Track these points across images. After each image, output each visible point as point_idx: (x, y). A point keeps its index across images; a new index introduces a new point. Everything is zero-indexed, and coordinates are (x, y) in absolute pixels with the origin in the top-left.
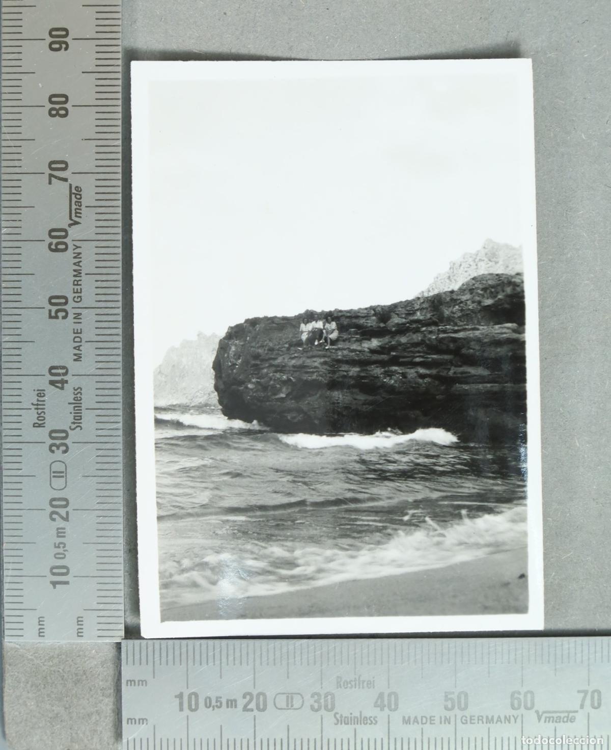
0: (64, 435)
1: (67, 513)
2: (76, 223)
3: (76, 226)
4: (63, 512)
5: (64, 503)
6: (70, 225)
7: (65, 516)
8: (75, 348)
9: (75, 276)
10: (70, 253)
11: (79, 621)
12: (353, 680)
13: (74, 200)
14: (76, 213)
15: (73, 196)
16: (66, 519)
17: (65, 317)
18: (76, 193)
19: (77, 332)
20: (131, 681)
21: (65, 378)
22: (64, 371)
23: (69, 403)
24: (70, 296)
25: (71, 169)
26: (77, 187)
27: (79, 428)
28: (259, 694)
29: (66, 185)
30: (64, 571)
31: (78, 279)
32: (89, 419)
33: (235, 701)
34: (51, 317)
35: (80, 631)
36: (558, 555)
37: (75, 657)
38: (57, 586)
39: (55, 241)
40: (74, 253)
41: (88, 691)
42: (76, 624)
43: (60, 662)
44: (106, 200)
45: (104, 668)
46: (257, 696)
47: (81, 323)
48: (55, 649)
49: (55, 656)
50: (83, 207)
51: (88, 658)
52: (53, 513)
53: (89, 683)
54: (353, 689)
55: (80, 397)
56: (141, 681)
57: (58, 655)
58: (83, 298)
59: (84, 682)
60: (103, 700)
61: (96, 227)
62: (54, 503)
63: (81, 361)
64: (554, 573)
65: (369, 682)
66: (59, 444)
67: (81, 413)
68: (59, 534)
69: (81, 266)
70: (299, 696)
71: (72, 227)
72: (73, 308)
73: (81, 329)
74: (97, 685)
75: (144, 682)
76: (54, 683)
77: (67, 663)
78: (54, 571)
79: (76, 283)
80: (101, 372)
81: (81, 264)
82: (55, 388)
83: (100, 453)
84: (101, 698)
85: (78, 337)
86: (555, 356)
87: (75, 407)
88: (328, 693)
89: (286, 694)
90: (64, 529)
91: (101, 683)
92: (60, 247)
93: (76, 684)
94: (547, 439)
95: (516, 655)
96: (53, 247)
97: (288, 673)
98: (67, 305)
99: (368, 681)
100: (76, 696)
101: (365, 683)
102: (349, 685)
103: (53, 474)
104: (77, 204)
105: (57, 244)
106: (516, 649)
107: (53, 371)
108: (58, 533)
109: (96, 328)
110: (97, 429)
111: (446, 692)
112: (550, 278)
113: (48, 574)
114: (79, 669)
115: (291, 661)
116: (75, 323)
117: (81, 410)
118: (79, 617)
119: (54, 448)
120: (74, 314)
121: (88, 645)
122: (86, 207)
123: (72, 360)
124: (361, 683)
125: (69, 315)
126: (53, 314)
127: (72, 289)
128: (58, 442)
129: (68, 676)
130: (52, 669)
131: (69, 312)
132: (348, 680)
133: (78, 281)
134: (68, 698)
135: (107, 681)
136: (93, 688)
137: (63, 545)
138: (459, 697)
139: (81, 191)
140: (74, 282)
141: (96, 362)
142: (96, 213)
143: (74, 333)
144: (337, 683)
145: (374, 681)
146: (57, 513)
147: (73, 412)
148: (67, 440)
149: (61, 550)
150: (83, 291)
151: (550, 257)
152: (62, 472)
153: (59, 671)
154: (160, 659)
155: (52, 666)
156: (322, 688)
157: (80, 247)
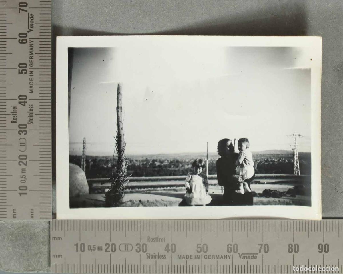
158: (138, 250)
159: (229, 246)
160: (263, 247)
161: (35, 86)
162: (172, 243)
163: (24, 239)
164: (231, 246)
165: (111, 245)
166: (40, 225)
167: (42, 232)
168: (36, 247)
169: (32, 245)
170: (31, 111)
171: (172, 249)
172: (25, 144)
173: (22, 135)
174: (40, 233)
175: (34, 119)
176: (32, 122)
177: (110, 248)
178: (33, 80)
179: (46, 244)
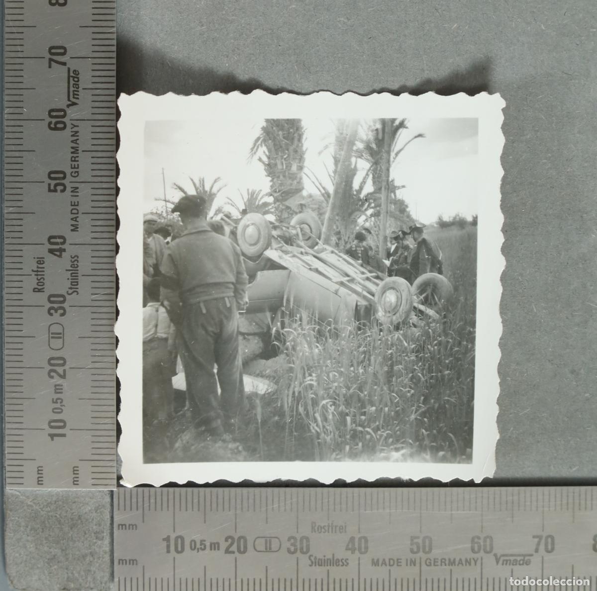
0: (62, 299)
1: (64, 371)
2: (74, 104)
3: (74, 106)
4: (60, 370)
5: (62, 362)
6: (68, 106)
7: (62, 373)
8: (72, 219)
9: (72, 153)
10: (68, 132)
11: (75, 470)
12: (327, 524)
13: (72, 82)
14: (74, 94)
15: (71, 79)
16: (63, 376)
17: (63, 191)
18: (74, 77)
19: (75, 205)
20: (122, 525)
21: (63, 247)
22: (62, 240)
23: (67, 270)
24: (68, 171)
25: (70, 53)
26: (75, 71)
27: (76, 293)
28: (240, 538)
29: (65, 69)
30: (62, 424)
31: (75, 155)
32: (84, 284)
33: (218, 544)
34: (50, 190)
35: (75, 479)
36: (516, 412)
37: (71, 503)
38: (55, 438)
39: (54, 120)
40: (72, 132)
41: (83, 534)
42: (72, 473)
43: (57, 508)
44: (102, 83)
45: (98, 513)
46: (238, 540)
47: (78, 196)
48: (53, 496)
49: (53, 502)
50: (80, 89)
51: (82, 505)
52: (51, 371)
53: (83, 528)
54: (327, 533)
55: (77, 265)
56: (132, 525)
57: (56, 502)
58: (79, 173)
59: (79, 526)
60: (96, 543)
61: (93, 108)
62: (52, 362)
63: (78, 231)
64: (512, 428)
65: (341, 528)
66: (58, 307)
67: (78, 279)
68: (57, 391)
69: (78, 144)
70: (277, 540)
71: (70, 107)
72: (70, 182)
73: (78, 202)
74: (91, 529)
75: (134, 526)
76: (51, 527)
77: (64, 508)
78: (52, 424)
79: (73, 159)
80: (95, 241)
81: (78, 142)
82: (53, 256)
83: (95, 316)
84: (95, 541)
85: (75, 209)
86: (515, 229)
87: (72, 274)
88: (303, 537)
89: (265, 537)
90: (62, 386)
91: (94, 527)
92: (59, 126)
93: (71, 528)
94: (506, 305)
95: (476, 502)
96: (52, 126)
97: (267, 518)
98: (66, 179)
99: (341, 526)
100: (72, 539)
101: (338, 528)
102: (323, 530)
103: (51, 335)
104: (75, 86)
105: (56, 123)
106: (476, 498)
107: (52, 240)
108: (56, 389)
109: (92, 201)
110: (92, 294)
111: (411, 537)
112: (511, 157)
113: (46, 427)
114: (75, 514)
115: (270, 507)
116: (72, 196)
117: (77, 276)
118: (74, 467)
119: (52, 311)
120: (72, 188)
121: (83, 492)
122: (83, 89)
123: (70, 230)
124: (334, 528)
125: (67, 189)
126: (52, 188)
127: (70, 165)
128: (56, 306)
129: (65, 521)
130: (50, 514)
131: (67, 185)
132: (322, 525)
133: (75, 158)
134: (64, 541)
135: (100, 525)
136: (87, 532)
137: (60, 401)
138: (424, 542)
139: (79, 74)
140: (72, 158)
141: (92, 232)
142: (93, 95)
143: (72, 205)
144: (313, 528)
145: (345, 526)
146: (55, 371)
147: (70, 278)
148: (65, 304)
149: (58, 405)
150: (80, 166)
151: (512, 138)
152: (60, 334)
153: (56, 516)
154: (149, 506)
155: (49, 512)
156: (298, 532)
157: (78, 126)
158: (292, 549)
159: (476, 540)
160: (543, 541)
161: (81, 218)
162: (360, 536)
163: (59, 526)
164: (479, 541)
165: (236, 538)
166: (91, 498)
167: (94, 512)
168: (83, 542)
169: (74, 539)
170: (74, 267)
171: (360, 549)
172: (61, 336)
173: (56, 317)
174: (91, 514)
175: (79, 285)
176: (77, 290)
177: (235, 545)
178: (78, 205)
179: (103, 537)
